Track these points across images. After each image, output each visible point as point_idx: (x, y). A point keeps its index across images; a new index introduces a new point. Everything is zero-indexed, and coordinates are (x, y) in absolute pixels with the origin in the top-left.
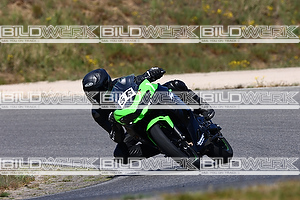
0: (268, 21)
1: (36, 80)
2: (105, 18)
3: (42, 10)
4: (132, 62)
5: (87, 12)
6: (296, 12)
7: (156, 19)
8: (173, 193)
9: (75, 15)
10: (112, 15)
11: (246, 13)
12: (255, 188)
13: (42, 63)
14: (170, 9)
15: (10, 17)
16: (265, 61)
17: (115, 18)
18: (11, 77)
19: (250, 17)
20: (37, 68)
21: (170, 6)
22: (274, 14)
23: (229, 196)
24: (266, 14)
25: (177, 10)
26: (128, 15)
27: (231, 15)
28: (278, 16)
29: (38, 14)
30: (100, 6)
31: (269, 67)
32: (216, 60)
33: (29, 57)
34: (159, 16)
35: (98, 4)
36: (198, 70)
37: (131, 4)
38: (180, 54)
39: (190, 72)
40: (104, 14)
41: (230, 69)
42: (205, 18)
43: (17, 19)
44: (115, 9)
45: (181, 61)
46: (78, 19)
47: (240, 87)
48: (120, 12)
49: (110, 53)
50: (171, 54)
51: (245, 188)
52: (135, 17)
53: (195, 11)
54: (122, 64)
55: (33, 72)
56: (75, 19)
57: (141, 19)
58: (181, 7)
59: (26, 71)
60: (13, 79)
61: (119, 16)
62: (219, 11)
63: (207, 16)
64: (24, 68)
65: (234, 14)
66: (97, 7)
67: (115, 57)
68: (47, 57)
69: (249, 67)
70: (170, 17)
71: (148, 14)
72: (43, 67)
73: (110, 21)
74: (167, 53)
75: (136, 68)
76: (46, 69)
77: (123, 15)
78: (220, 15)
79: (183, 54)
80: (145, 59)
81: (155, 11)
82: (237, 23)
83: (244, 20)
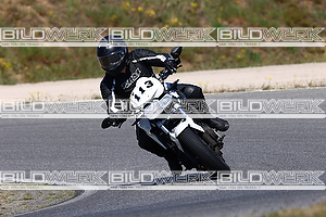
0: (192, 19)
2: (17, 18)
4: (49, 65)
6: (221, 9)
7: (74, 19)
10: (26, 14)
11: (169, 9)
14: (88, 7)
17: (29, 17)
19: (173, 15)
21: (88, 3)
22: (198, 11)
24: (189, 11)
25: (95, 8)
26: (42, 14)
27: (153, 13)
28: (202, 14)
30: (12, 5)
34: (76, 15)
35: (10, 3)
37: (45, 3)
40: (17, 14)
42: (124, 16)
44: (29, 8)
48: (34, 12)
49: (24, 56)
50: (90, 56)
52: (51, 17)
53: (115, 9)
54: (38, 67)
57: (57, 18)
58: (99, 4)
61: (34, 16)
63: (127, 14)
65: (157, 12)
66: (9, 6)
67: (30, 59)
70: (88, 16)
71: (64, 13)
73: (23, 21)
74: (86, 55)
75: (53, 71)
77: (38, 15)
78: (141, 13)
80: (63, 62)
81: (72, 9)
82: (160, 21)
83: (166, 17)
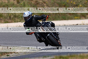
0: (86, 5)
1: (17, 22)
2: (38, 4)
3: (19, 1)
5: (33, 2)
8: (58, 56)
9: (29, 3)
10: (40, 3)
11: (79, 3)
12: (82, 54)
13: (19, 17)
14: (57, 1)
15: (10, 3)
16: (85, 17)
17: (41, 4)
18: (10, 21)
20: (18, 18)
23: (74, 56)
24: (85, 3)
25: (59, 2)
26: (45, 3)
27: (75, 3)
29: (18, 2)
31: (86, 19)
32: (70, 16)
33: (15, 15)
34: (54, 3)
36: (65, 19)
38: (60, 15)
39: (63, 20)
40: (37, 2)
41: (74, 19)
42: (67, 4)
43: (12, 4)
44: (41, 1)
45: (60, 17)
46: (30, 4)
47: (77, 25)
48: (42, 2)
49: (39, 14)
50: (57, 15)
51: (79, 54)
53: (64, 2)
55: (17, 19)
56: (29, 4)
57: (48, 4)
58: (60, 1)
59: (14, 19)
60: (11, 22)
61: (42, 3)
62: (71, 2)
63: (68, 3)
64: (14, 18)
65: (76, 3)
66: (35, 0)
68: (21, 15)
69: (80, 19)
70: (57, 4)
71: (50, 2)
72: (19, 18)
76: (20, 19)
77: (43, 3)
78: (72, 3)
79: (61, 15)
81: (52, 2)
82: (77, 6)
83: (78, 5)
